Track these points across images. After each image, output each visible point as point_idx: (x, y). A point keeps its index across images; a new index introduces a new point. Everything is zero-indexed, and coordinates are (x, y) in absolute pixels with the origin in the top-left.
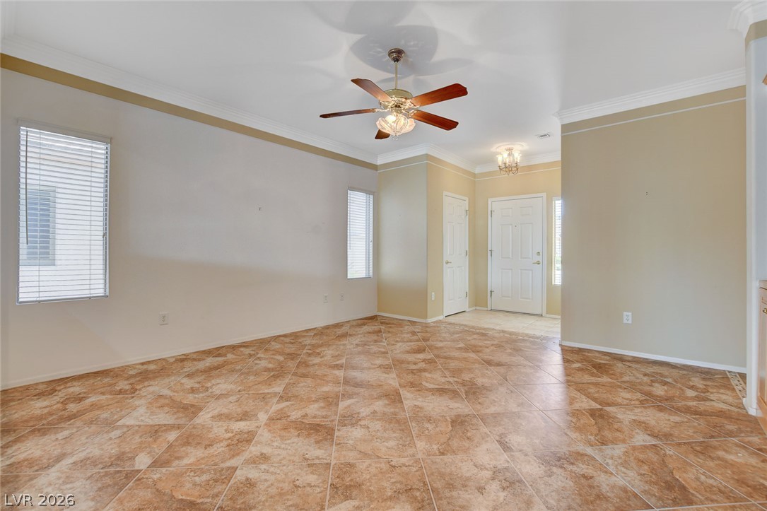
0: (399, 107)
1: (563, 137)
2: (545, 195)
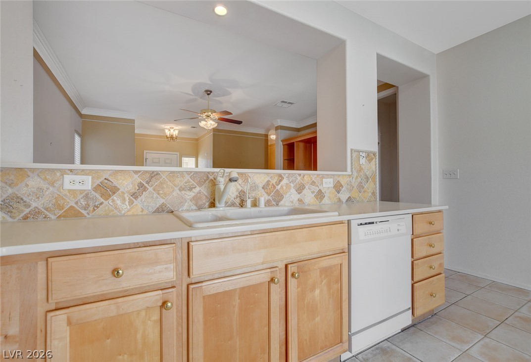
0: (209, 116)
1: (214, 134)
2: (178, 154)
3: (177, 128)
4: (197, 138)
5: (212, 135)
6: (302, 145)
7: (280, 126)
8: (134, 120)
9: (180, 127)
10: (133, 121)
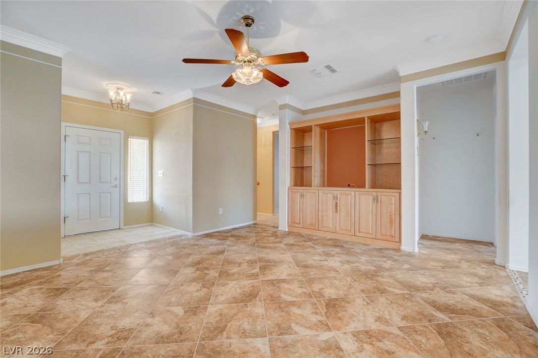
0: (251, 62)
1: (194, 105)
2: (122, 132)
3: (130, 90)
4: (152, 111)
5: (192, 108)
6: (318, 130)
7: (288, 104)
8: (61, 59)
9: (134, 90)
10: (58, 60)
